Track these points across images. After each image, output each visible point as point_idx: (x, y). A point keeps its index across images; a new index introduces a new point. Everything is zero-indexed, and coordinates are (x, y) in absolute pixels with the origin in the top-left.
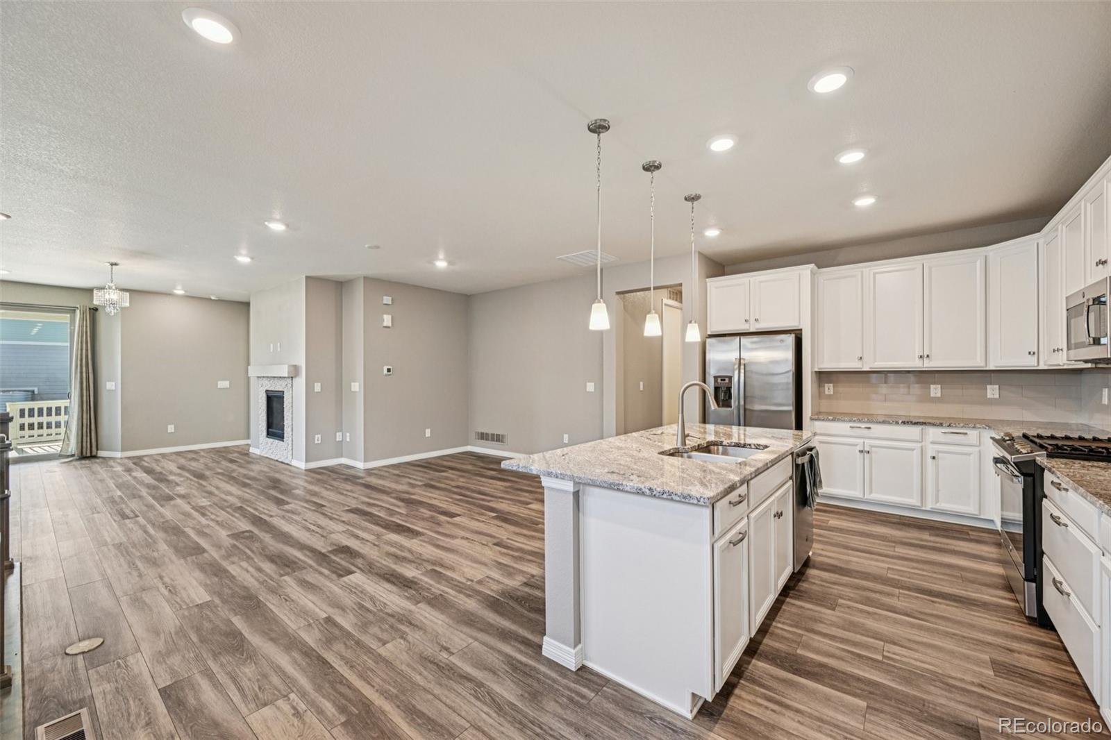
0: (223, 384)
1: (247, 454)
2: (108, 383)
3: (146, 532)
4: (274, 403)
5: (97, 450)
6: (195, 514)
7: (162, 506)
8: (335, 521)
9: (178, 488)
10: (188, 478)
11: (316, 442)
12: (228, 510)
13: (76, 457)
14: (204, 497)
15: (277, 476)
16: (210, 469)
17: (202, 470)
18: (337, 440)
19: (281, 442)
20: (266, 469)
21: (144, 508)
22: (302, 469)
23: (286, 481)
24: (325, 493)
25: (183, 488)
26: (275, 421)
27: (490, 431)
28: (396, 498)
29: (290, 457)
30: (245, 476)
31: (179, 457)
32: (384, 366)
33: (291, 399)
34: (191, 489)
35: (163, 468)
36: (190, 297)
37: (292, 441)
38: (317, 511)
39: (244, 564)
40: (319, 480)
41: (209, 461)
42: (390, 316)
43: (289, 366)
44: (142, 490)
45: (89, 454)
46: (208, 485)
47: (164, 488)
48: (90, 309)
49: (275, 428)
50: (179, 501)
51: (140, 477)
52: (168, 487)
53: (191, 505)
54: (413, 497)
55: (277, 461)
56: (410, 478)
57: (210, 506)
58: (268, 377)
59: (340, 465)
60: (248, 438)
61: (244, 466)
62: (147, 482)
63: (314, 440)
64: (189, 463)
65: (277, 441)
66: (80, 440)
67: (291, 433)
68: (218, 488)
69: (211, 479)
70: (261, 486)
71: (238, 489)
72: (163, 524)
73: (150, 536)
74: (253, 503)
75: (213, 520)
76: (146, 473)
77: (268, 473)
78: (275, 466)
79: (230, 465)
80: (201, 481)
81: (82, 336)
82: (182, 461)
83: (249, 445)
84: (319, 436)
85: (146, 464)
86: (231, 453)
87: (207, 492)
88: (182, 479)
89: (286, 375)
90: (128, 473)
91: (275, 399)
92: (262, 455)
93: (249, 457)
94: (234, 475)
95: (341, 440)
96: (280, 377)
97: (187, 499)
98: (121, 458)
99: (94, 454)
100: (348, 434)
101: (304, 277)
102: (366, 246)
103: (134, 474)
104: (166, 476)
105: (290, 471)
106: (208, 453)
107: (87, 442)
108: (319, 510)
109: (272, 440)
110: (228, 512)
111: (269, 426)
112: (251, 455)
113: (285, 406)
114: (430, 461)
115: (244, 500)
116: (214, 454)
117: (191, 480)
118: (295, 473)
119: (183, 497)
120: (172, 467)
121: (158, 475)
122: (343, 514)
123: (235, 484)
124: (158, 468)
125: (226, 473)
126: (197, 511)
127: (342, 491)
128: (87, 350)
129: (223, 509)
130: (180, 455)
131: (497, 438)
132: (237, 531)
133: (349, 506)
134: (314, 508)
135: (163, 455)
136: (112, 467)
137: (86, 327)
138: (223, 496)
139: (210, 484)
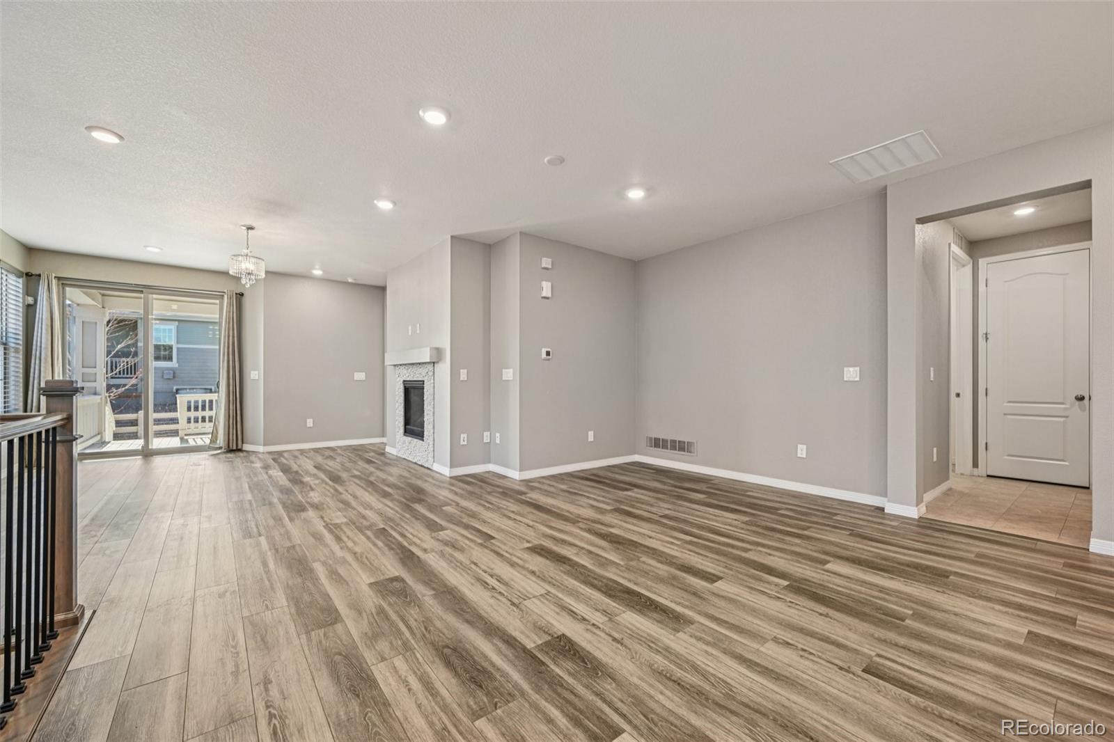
0: (360, 376)
1: (383, 454)
2: (252, 372)
3: (265, 564)
4: (413, 394)
5: (243, 443)
6: (329, 538)
7: (291, 520)
8: (518, 569)
9: (312, 494)
10: (323, 481)
11: (462, 443)
12: (369, 533)
13: (223, 450)
14: (339, 510)
15: (419, 483)
16: (346, 471)
17: (339, 471)
18: (485, 441)
19: (421, 442)
20: (406, 474)
21: (271, 522)
22: (446, 476)
23: (432, 493)
24: (487, 515)
25: (317, 495)
26: (413, 417)
27: (669, 437)
28: (589, 531)
29: (431, 460)
30: (384, 481)
31: (316, 454)
32: (542, 347)
33: (432, 390)
34: (326, 496)
35: (299, 466)
36: (327, 281)
37: (434, 440)
38: (486, 547)
39: (399, 662)
40: (471, 493)
41: (345, 460)
42: (550, 284)
43: (431, 349)
44: (274, 493)
45: (235, 448)
46: (344, 492)
47: (297, 493)
48: (236, 294)
49: (413, 426)
50: (311, 513)
51: (276, 477)
52: (301, 492)
53: (324, 522)
54: (612, 530)
55: (416, 463)
56: (588, 498)
57: (347, 524)
58: (405, 365)
59: (488, 472)
60: (383, 435)
61: (381, 468)
62: (281, 483)
63: (460, 441)
64: (325, 461)
65: (416, 440)
66: (227, 433)
67: (432, 431)
68: (355, 497)
69: (347, 483)
70: (404, 497)
71: (378, 500)
72: (288, 551)
73: (268, 572)
74: (398, 524)
75: (349, 550)
76: (282, 471)
77: (409, 479)
78: (415, 470)
79: (367, 466)
80: (336, 486)
81: (229, 323)
82: (319, 459)
83: (385, 444)
84: (465, 435)
85: (284, 461)
86: (367, 452)
87: (343, 502)
88: (317, 482)
89: (429, 361)
90: (265, 471)
91: (412, 391)
92: (399, 455)
93: (385, 457)
94: (372, 479)
95: (489, 441)
96: (420, 364)
97: (320, 510)
98: (263, 453)
99: (239, 447)
100: (498, 435)
101: (450, 236)
102: (546, 160)
103: (271, 472)
104: (302, 476)
105: (433, 478)
106: (345, 450)
107: (233, 434)
108: (488, 544)
109: (410, 439)
110: (368, 538)
111: (407, 422)
112: (387, 455)
113: (425, 399)
114: (595, 472)
115: (388, 519)
116: (351, 453)
117: (326, 483)
118: (439, 482)
119: (316, 507)
120: (308, 465)
121: (293, 474)
122: (526, 556)
123: (374, 493)
124: (295, 466)
125: (363, 476)
126: (330, 531)
127: (506, 512)
128: (233, 337)
129: (361, 531)
130: (317, 452)
131: (681, 447)
132: (382, 578)
133: (528, 542)
134: (480, 541)
135: (302, 452)
136: (252, 462)
137: (233, 312)
138: (361, 509)
139: (347, 491)
